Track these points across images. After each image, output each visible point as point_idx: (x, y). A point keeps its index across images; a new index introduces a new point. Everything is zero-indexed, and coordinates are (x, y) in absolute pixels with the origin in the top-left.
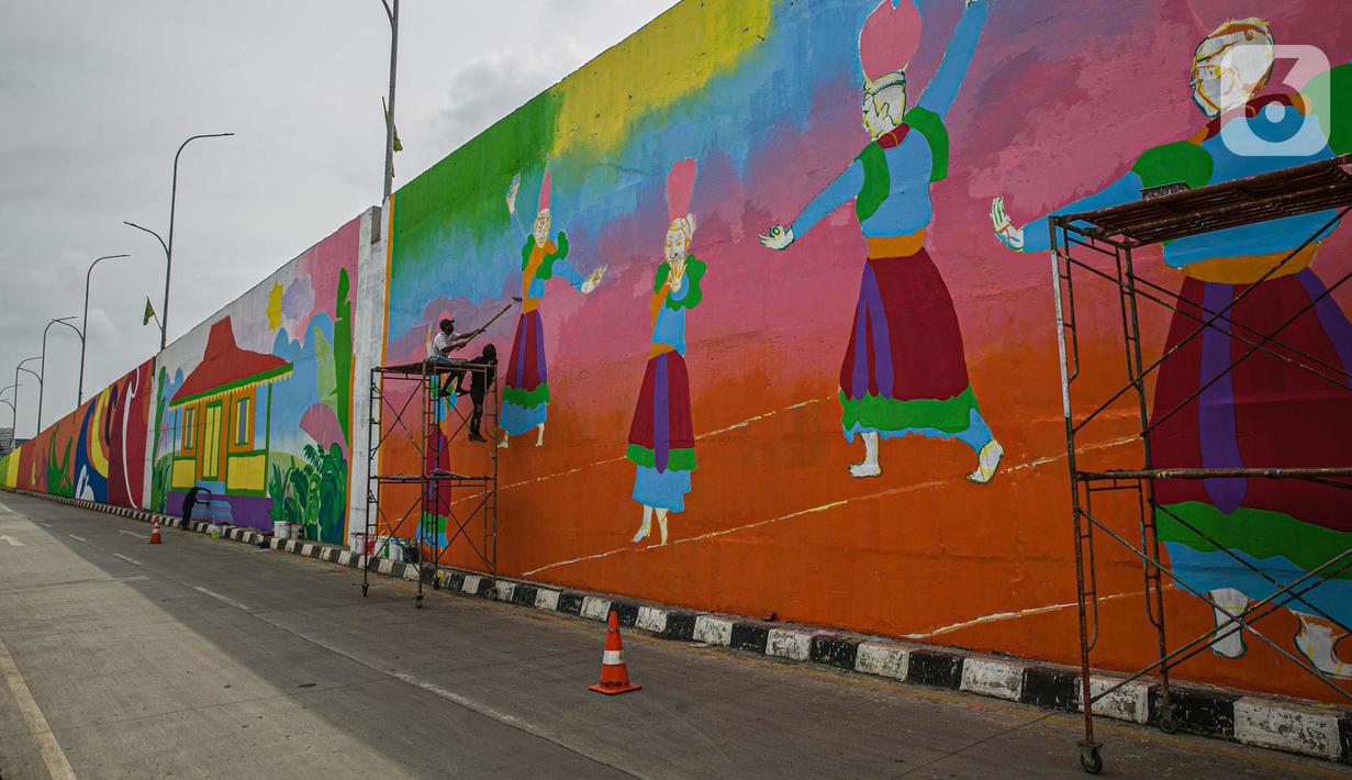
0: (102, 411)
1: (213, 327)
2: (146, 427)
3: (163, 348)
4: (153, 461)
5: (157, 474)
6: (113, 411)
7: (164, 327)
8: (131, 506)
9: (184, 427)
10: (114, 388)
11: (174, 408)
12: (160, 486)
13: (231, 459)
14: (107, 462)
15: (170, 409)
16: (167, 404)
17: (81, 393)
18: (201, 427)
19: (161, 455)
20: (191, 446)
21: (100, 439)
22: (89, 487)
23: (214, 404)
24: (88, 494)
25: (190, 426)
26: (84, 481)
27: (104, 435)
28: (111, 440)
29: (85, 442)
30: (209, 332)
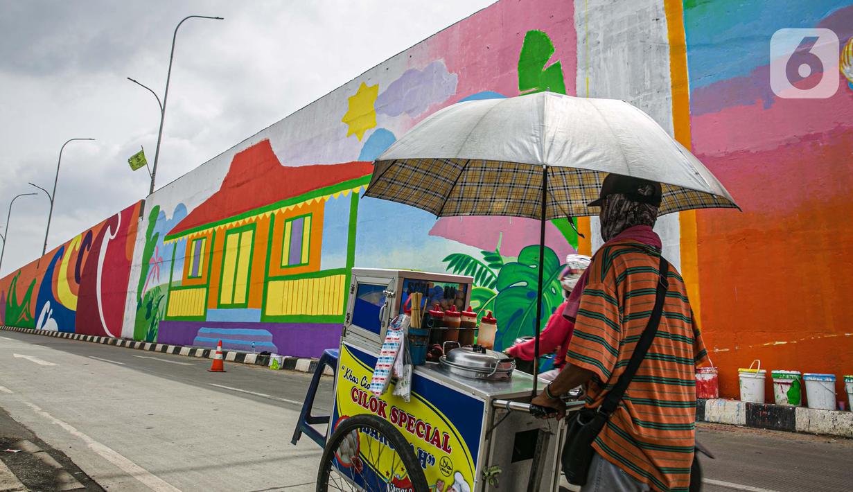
0: (72, 254)
1: (237, 156)
2: (130, 262)
3: (151, 192)
4: (139, 293)
5: (144, 305)
6: (86, 253)
7: (154, 173)
8: (106, 335)
9: (188, 257)
10: (88, 236)
11: (172, 241)
12: (148, 316)
13: (271, 283)
14: (76, 298)
15: (164, 245)
16: (161, 238)
17: (45, 245)
18: (217, 257)
19: (151, 285)
20: (200, 274)
21: (69, 278)
22: (53, 320)
23: (240, 230)
24: (52, 325)
25: (197, 256)
26: (47, 314)
27: (73, 274)
28: (82, 278)
29: (50, 282)
30: (231, 160)
